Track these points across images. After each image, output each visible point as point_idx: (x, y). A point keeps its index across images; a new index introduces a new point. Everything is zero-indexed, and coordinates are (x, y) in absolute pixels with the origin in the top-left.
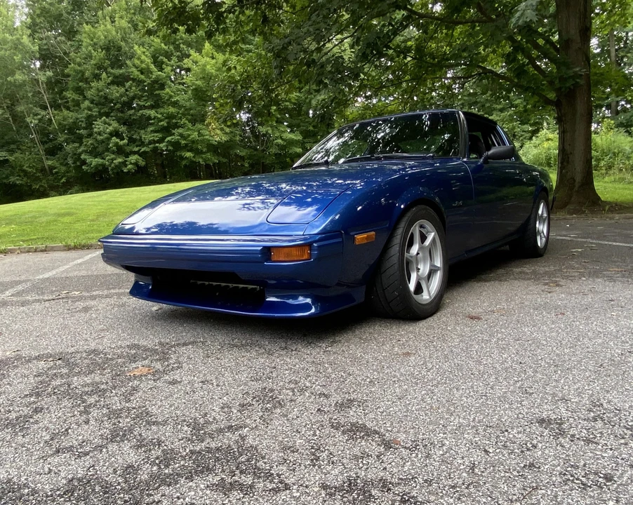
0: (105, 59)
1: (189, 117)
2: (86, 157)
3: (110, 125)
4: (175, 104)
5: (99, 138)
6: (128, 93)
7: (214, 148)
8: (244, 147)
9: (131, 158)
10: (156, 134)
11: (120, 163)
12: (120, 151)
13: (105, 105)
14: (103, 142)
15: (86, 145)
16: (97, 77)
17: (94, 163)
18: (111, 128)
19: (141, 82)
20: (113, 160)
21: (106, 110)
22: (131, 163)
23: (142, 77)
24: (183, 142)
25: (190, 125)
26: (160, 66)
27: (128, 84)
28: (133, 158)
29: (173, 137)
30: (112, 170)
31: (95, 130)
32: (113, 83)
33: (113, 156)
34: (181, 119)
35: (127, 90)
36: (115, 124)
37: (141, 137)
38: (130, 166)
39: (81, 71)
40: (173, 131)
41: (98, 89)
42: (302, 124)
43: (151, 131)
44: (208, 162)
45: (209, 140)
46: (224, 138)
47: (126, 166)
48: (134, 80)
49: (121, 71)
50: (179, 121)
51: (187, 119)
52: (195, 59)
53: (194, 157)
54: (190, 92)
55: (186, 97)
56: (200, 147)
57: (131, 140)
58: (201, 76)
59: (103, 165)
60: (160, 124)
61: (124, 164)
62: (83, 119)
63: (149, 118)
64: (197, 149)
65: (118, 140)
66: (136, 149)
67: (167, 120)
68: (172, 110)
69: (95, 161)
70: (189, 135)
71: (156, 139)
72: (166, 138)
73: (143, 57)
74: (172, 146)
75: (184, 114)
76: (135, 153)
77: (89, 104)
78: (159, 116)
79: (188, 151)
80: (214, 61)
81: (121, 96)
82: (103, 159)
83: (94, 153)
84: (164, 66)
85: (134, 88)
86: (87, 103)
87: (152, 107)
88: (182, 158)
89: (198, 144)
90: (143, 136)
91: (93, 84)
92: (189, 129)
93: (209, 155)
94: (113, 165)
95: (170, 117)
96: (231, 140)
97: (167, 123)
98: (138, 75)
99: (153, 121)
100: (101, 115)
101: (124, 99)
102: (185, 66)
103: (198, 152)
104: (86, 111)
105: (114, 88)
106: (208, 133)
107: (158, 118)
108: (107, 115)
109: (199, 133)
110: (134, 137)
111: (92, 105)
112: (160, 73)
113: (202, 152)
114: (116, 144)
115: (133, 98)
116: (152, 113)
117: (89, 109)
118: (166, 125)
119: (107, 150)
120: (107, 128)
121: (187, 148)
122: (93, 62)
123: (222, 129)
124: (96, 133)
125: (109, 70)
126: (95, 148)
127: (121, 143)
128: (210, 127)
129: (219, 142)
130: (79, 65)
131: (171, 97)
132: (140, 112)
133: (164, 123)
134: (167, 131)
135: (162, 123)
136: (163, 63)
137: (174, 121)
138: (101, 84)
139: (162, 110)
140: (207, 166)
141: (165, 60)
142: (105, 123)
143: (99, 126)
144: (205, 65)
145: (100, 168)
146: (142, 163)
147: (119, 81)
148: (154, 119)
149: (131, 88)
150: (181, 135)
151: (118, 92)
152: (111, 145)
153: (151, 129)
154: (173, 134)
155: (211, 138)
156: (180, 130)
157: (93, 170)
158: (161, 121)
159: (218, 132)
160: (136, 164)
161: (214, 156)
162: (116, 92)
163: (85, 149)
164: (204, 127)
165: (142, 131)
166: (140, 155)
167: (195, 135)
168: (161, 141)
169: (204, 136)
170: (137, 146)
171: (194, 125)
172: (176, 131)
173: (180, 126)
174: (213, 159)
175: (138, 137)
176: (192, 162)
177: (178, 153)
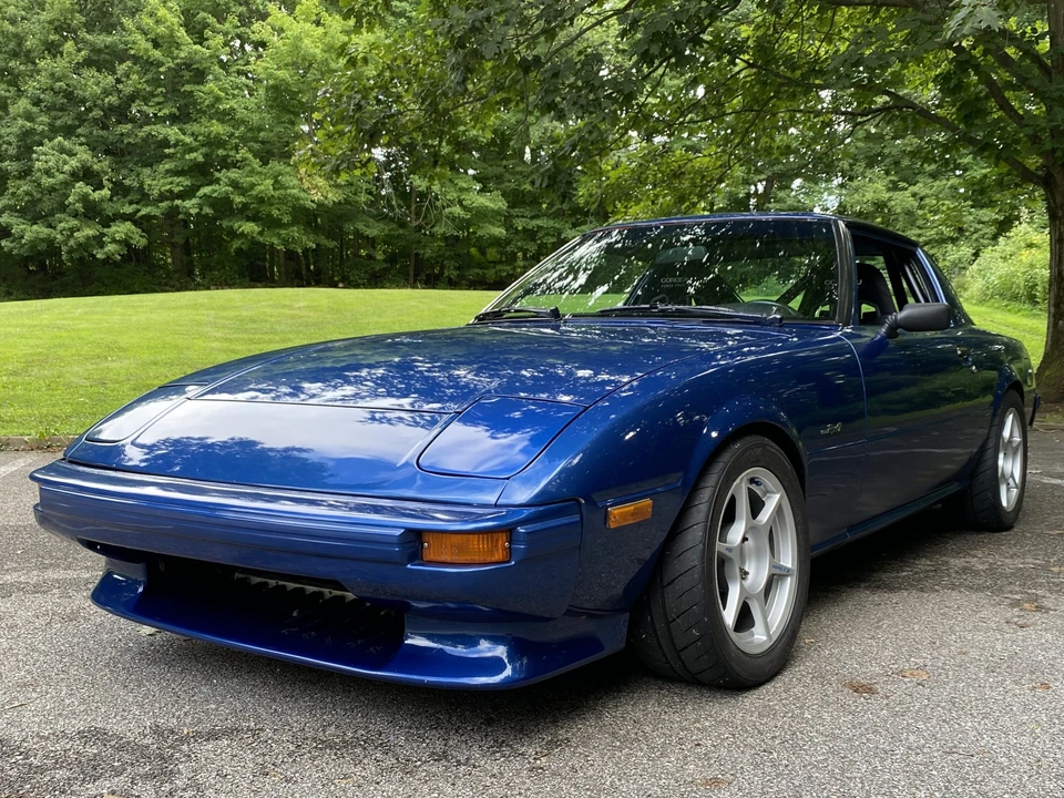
0: (72, 12)
1: (257, 146)
2: (13, 220)
3: (71, 154)
4: (226, 116)
5: (47, 181)
6: (120, 86)
7: (307, 217)
8: (382, 218)
9: (114, 229)
10: (176, 179)
11: (88, 238)
12: (91, 212)
13: (67, 111)
14: (52, 189)
15: (13, 194)
16: (53, 49)
17: (28, 236)
18: (74, 163)
19: (148, 65)
20: (72, 230)
21: (67, 119)
22: (114, 241)
23: (157, 54)
24: (238, 199)
25: (256, 163)
26: (199, 34)
27: (122, 68)
28: (121, 229)
29: (216, 187)
30: (69, 252)
31: (38, 165)
32: (88, 63)
33: (74, 222)
34: (236, 148)
35: (118, 81)
36: (84, 155)
37: (142, 184)
38: (111, 248)
39: (16, 35)
40: (217, 174)
41: (52, 75)
42: (507, 176)
43: (167, 171)
44: (291, 247)
45: (298, 199)
46: (333, 196)
47: (102, 245)
48: (136, 59)
49: (109, 39)
50: (232, 153)
51: (250, 150)
52: (278, 24)
53: (261, 233)
54: (262, 92)
55: (252, 102)
56: (275, 213)
57: (120, 190)
58: (289, 60)
59: (50, 242)
60: (187, 157)
61: (99, 240)
62: (12, 139)
63: (165, 143)
64: (269, 215)
65: (89, 189)
66: (129, 209)
67: (204, 150)
68: (217, 128)
69: (33, 232)
70: (253, 186)
71: (176, 190)
72: (198, 189)
73: (162, 12)
74: (212, 206)
75: (243, 139)
76: (125, 218)
77: (29, 107)
78: (188, 140)
79: (249, 219)
80: (321, 30)
81: (106, 93)
82: (50, 226)
83: (31, 212)
84: (208, 33)
85: (135, 77)
86: (23, 104)
87: (173, 119)
88: (233, 234)
89: (272, 205)
90: (148, 182)
91: (42, 64)
92: (252, 172)
93: (295, 232)
94: (72, 242)
95: (214, 142)
96: (347, 202)
97: (205, 155)
98: (147, 50)
99: (172, 150)
100: (54, 131)
101: (113, 99)
102: (255, 37)
104: (20, 122)
105: (90, 73)
106: (296, 182)
107: (185, 144)
108: (69, 132)
109: (276, 182)
110: (127, 182)
111: (35, 109)
112: (198, 47)
113: (277, 223)
114: (84, 198)
115: (132, 98)
116: (172, 132)
117: (29, 117)
118: (201, 159)
119: (63, 208)
120: (65, 163)
121: (246, 213)
122: (45, 16)
124: (39, 170)
125: (83, 34)
126: (34, 202)
127: (96, 195)
128: (302, 171)
129: (320, 205)
130: (13, 22)
131: (218, 99)
132: (147, 128)
133: (197, 156)
134: (203, 172)
135: (193, 155)
136: (206, 25)
137: (221, 152)
138: (60, 65)
139: (195, 127)
140: (290, 255)
141: (211, 20)
142: (62, 150)
143: (46, 156)
144: (299, 39)
145: (43, 247)
146: (139, 240)
147: (102, 60)
148: (175, 145)
149: (128, 77)
150: (235, 184)
151: (98, 84)
152: (71, 199)
153: (167, 167)
154: (217, 181)
155: (302, 195)
156: (234, 174)
157: (25, 252)
158: (192, 150)
159: (320, 182)
160: (126, 243)
161: (306, 233)
162: (93, 83)
163: (12, 202)
164: (288, 169)
165: (147, 171)
166: (136, 223)
167: (265, 186)
168: (187, 194)
169: (286, 188)
170: (131, 203)
171: (265, 163)
172: (223, 175)
173: (234, 165)
174: (304, 240)
175: (135, 184)
176: (254, 243)
177: (225, 224)
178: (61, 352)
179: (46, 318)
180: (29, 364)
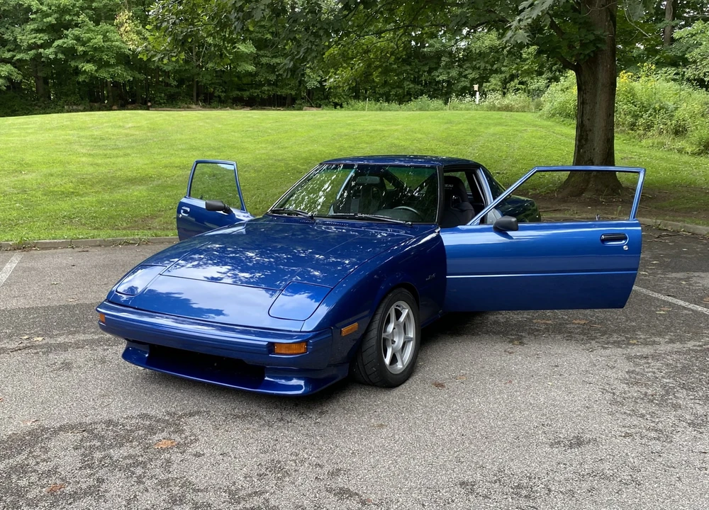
1: (91, 12)
7: (127, 60)
10: (41, 35)
24: (81, 49)
25: (91, 24)
29: (66, 40)
34: (78, 15)
37: (15, 38)
40: (65, 32)
43: (32, 30)
44: (117, 79)
45: (120, 48)
50: (75, 18)
51: (87, 15)
53: (96, 71)
56: (105, 57)
60: (45, 20)
63: (29, 10)
64: (101, 59)
66: (8, 55)
67: (56, 16)
70: (89, 40)
71: (39, 42)
72: (53, 42)
74: (63, 53)
76: (6, 61)
78: (45, 8)
79: (88, 62)
88: (77, 71)
89: (103, 52)
90: (19, 37)
92: (89, 30)
93: (119, 70)
97: (56, 19)
99: (34, 16)
103: (102, 64)
106: (118, 37)
107: (42, 11)
109: (105, 36)
113: (107, 64)
118: (54, 22)
121: (85, 57)
123: (139, 33)
128: (122, 29)
133: (51, 20)
134: (56, 30)
135: (49, 19)
137: (68, 17)
140: (116, 84)
146: (17, 76)
148: (36, 13)
150: (78, 39)
153: (32, 27)
154: (66, 36)
155: (123, 45)
156: (76, 31)
158: (48, 15)
159: (135, 37)
160: (8, 78)
161: (126, 71)
164: (112, 28)
165: (18, 29)
166: (14, 65)
167: (98, 40)
168: (46, 45)
169: (112, 41)
170: (9, 51)
171: (97, 23)
172: (69, 32)
173: (77, 25)
174: (124, 74)
175: (11, 38)
176: (93, 78)
177: (73, 64)
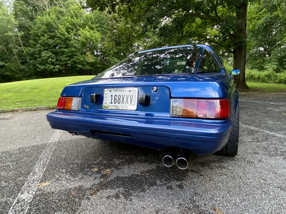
0: (46, 29)
2: (38, 65)
3: (48, 54)
4: (75, 47)
5: (44, 58)
6: (55, 42)
7: (89, 64)
8: (100, 64)
9: (56, 66)
10: (67, 58)
11: (52, 68)
12: (52, 63)
13: (46, 46)
14: (45, 60)
15: (38, 61)
16: (43, 36)
17: (42, 68)
18: (49, 55)
19: (60, 38)
20: (49, 67)
21: (46, 48)
22: (57, 68)
23: (62, 36)
24: (78, 61)
25: (80, 55)
27: (56, 39)
28: (58, 66)
30: (49, 70)
31: (42, 55)
32: (49, 38)
33: (50, 65)
34: (77, 53)
35: (55, 41)
36: (51, 54)
37: (61, 59)
38: (56, 69)
39: (36, 33)
40: (74, 57)
41: (43, 40)
42: (120, 57)
43: (65, 57)
46: (93, 61)
47: (55, 69)
48: (58, 37)
49: (53, 34)
51: (79, 53)
52: (82, 32)
54: (80, 43)
55: (79, 45)
56: (84, 63)
57: (57, 60)
58: (84, 38)
59: (45, 69)
61: (54, 68)
62: (37, 51)
63: (64, 52)
64: (83, 64)
65: (52, 59)
66: (59, 63)
68: (73, 49)
69: (42, 67)
70: (80, 59)
71: (67, 60)
72: (71, 59)
73: (62, 29)
74: (73, 62)
75: (78, 51)
77: (40, 46)
78: (68, 51)
79: (80, 64)
80: (90, 33)
81: (53, 43)
82: (45, 66)
83: (42, 64)
84: (70, 33)
85: (58, 40)
86: (39, 45)
87: (65, 48)
88: (77, 67)
90: (62, 58)
91: (41, 38)
92: (80, 57)
93: (87, 67)
94: (49, 69)
95: (72, 52)
96: (95, 62)
98: (60, 36)
100: (44, 50)
101: (54, 44)
102: (79, 34)
103: (83, 65)
104: (38, 48)
105: (50, 40)
108: (47, 50)
109: (84, 58)
110: (58, 58)
111: (41, 46)
112: (69, 35)
113: (84, 65)
114: (51, 61)
115: (58, 44)
116: (66, 50)
117: (40, 47)
118: (71, 54)
119: (47, 63)
120: (47, 55)
121: (78, 63)
122: (41, 30)
123: (92, 57)
124: (42, 56)
125: (48, 33)
126: (42, 62)
127: (53, 60)
128: (88, 56)
129: (91, 62)
130: (36, 30)
131: (73, 44)
132: (61, 49)
134: (71, 57)
135: (69, 54)
136: (70, 32)
137: (74, 53)
138: (45, 38)
139: (69, 49)
140: (87, 70)
141: (71, 31)
142: (46, 53)
143: (44, 54)
144: (86, 34)
145: (44, 70)
146: (61, 68)
147: (52, 37)
148: (66, 52)
149: (57, 40)
150: (77, 59)
151: (51, 42)
152: (49, 61)
153: (65, 56)
154: (74, 58)
155: (88, 60)
156: (77, 57)
157: (41, 71)
158: (69, 53)
159: (91, 58)
160: (59, 69)
162: (51, 41)
163: (38, 62)
164: (85, 56)
165: (61, 57)
166: (60, 65)
167: (82, 59)
168: (69, 60)
169: (86, 59)
170: (59, 62)
171: (82, 55)
172: (75, 57)
173: (77, 55)
174: (88, 68)
175: (59, 59)
176: (81, 68)
177: (76, 65)
178: (56, 87)
179: (49, 81)
180: (51, 89)
